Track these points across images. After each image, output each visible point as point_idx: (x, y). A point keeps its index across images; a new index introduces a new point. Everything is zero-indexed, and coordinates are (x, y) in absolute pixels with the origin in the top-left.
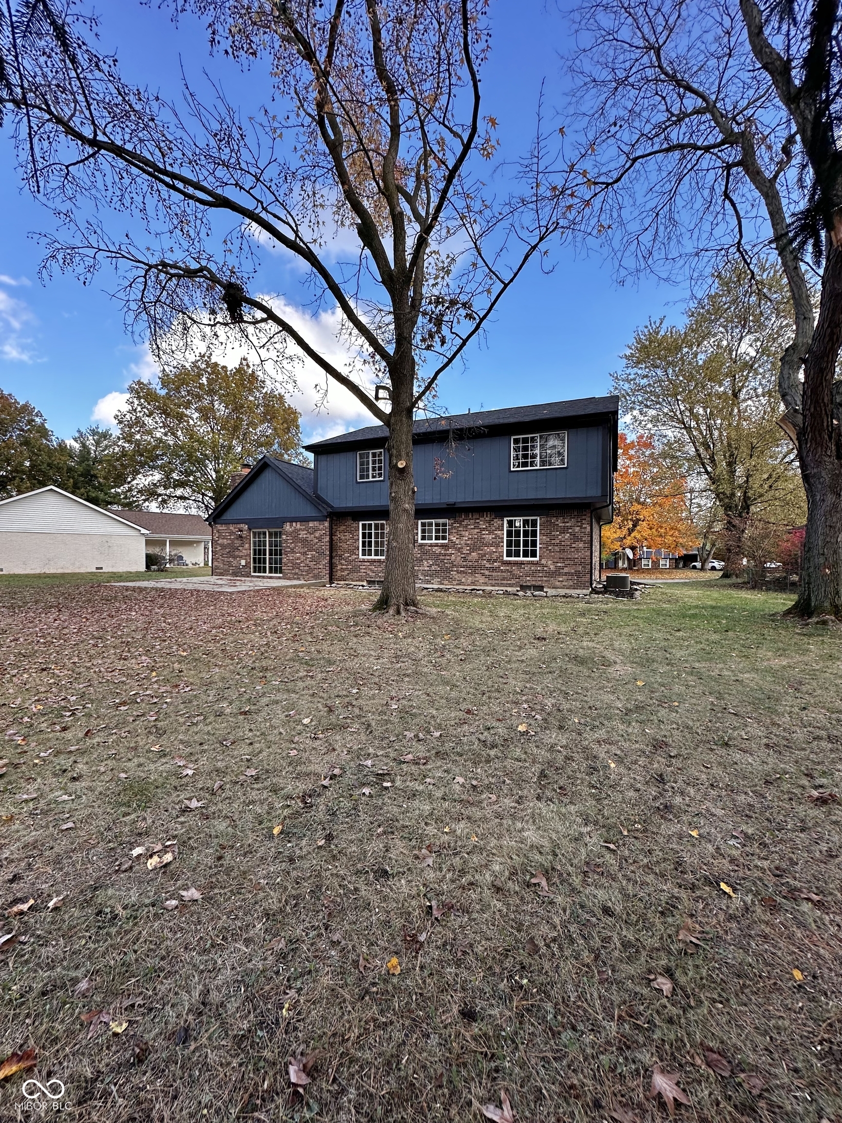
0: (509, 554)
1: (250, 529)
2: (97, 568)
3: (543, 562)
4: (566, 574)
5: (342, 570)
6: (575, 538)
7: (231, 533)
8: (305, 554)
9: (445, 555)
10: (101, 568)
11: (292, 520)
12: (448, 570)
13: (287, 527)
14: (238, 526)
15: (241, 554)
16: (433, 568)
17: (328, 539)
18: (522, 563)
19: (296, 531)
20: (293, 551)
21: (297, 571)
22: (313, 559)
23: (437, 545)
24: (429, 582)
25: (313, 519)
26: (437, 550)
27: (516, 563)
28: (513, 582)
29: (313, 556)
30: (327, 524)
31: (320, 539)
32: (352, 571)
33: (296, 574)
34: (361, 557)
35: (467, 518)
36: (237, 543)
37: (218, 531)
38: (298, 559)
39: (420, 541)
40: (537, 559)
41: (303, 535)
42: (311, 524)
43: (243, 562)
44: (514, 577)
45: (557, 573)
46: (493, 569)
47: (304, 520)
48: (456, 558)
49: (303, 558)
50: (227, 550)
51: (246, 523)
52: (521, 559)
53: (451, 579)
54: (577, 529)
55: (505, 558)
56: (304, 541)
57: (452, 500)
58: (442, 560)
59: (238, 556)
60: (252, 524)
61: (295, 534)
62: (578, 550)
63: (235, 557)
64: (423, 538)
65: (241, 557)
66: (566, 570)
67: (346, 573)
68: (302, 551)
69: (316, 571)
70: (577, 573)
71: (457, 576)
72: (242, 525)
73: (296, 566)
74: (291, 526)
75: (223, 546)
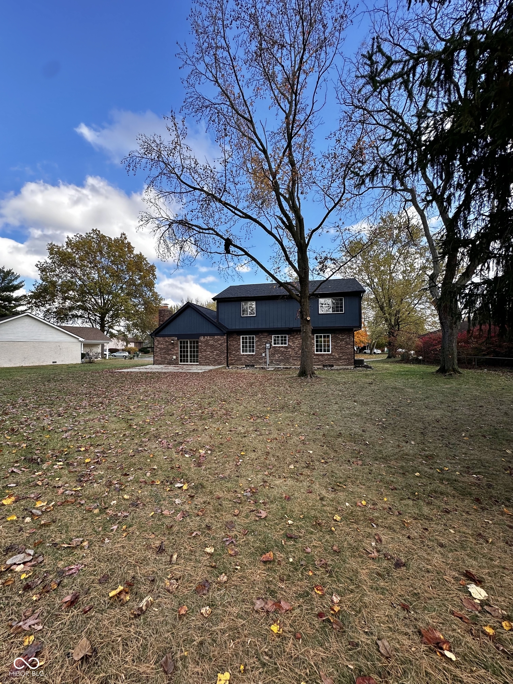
0: (317, 351)
1: (178, 339)
2: (53, 362)
3: (333, 354)
4: (343, 359)
5: (231, 360)
6: (347, 344)
7: (166, 342)
8: (213, 352)
9: (287, 352)
10: (56, 362)
11: (204, 335)
12: (288, 359)
13: (202, 338)
14: (171, 338)
15: (173, 353)
16: (281, 358)
17: (226, 344)
18: (324, 355)
19: (207, 340)
20: (205, 351)
21: (208, 361)
22: (217, 355)
23: (282, 347)
24: (278, 365)
25: (217, 335)
26: (283, 349)
27: (321, 355)
28: (319, 363)
29: (217, 353)
30: (225, 337)
31: (221, 345)
32: (237, 360)
33: (207, 362)
34: (241, 353)
35: (297, 334)
36: (170, 347)
37: (158, 341)
38: (209, 355)
39: (273, 345)
40: (330, 353)
41: (211, 342)
42: (216, 337)
43: (174, 357)
44: (320, 361)
45: (340, 359)
47: (212, 335)
48: (292, 353)
49: (211, 354)
50: (164, 351)
51: (176, 337)
52: (323, 353)
53: (290, 363)
54: (348, 339)
55: (316, 353)
56: (212, 346)
57: (291, 326)
58: (285, 354)
59: (171, 354)
60: (179, 337)
61: (207, 343)
62: (348, 348)
63: (169, 354)
64: (275, 344)
65: (173, 355)
66: (343, 357)
67: (234, 361)
68: (211, 350)
69: (219, 361)
70: (348, 359)
71: (293, 362)
72: (173, 338)
73: (206, 358)
74: (204, 338)
75: (161, 349)
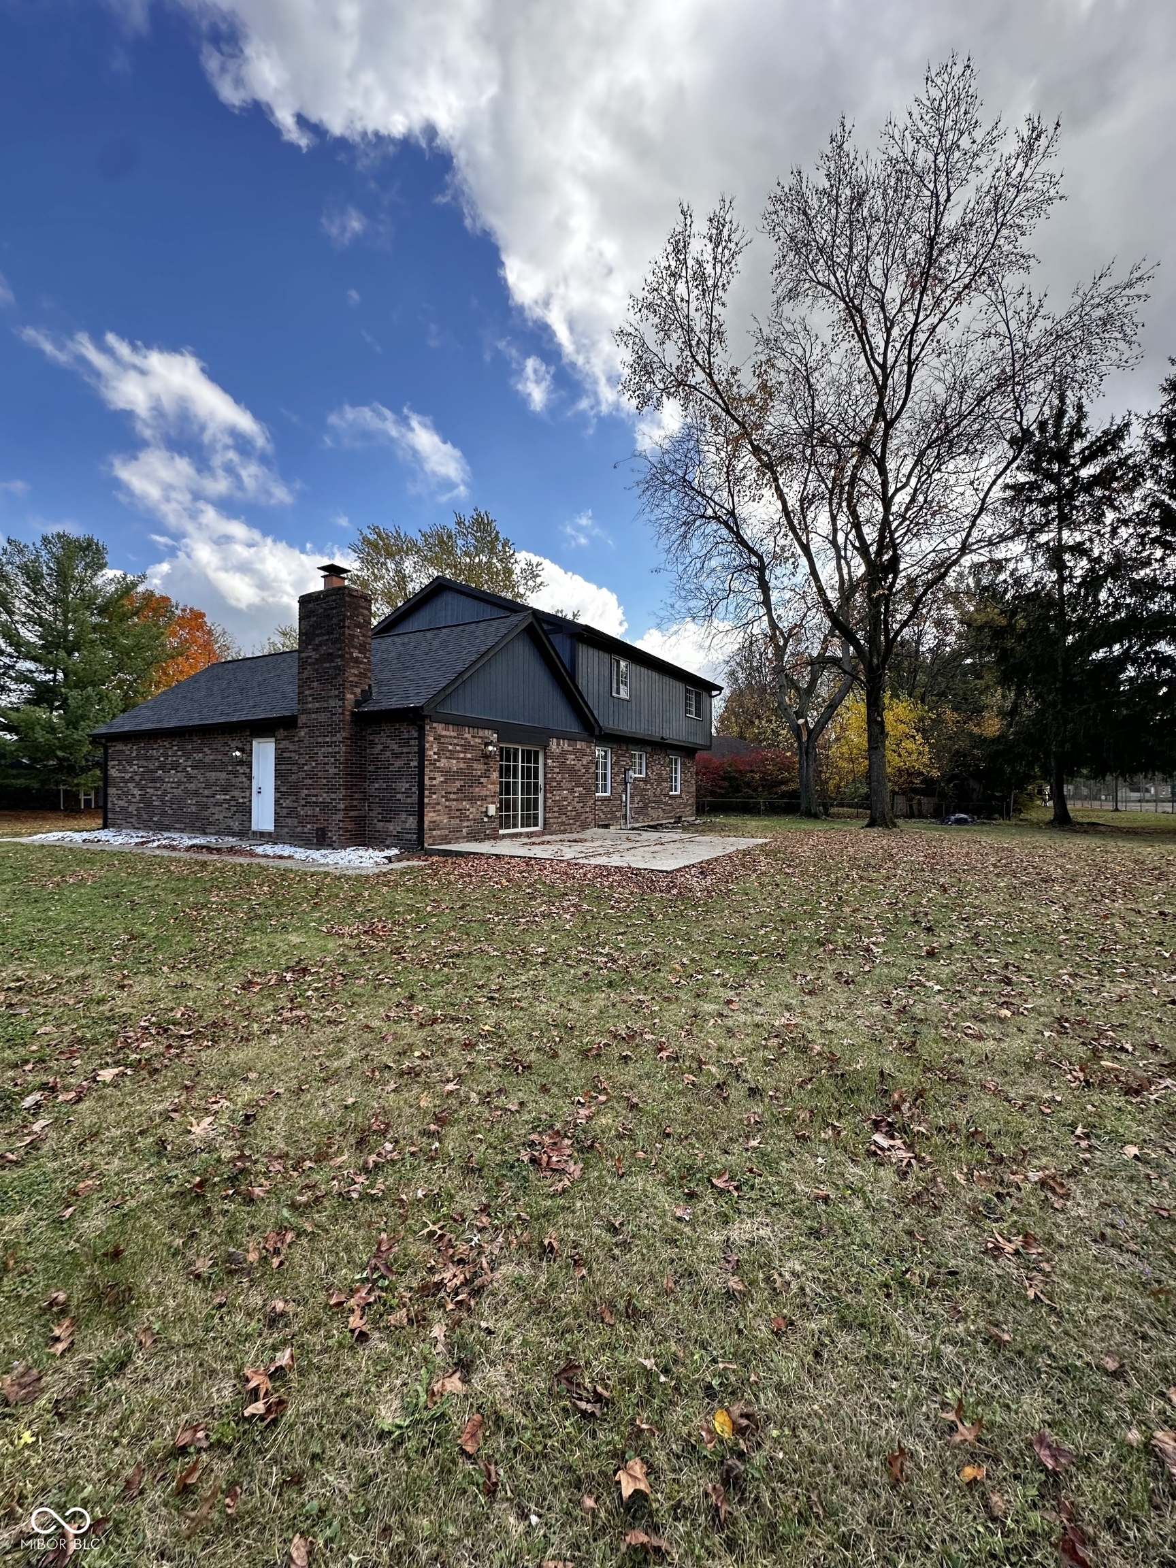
1: (499, 741)
3: (682, 795)
6: (692, 776)
7: (467, 747)
8: (572, 791)
11: (561, 736)
12: (646, 807)
13: (554, 745)
14: (481, 733)
15: (484, 792)
16: (640, 804)
18: (675, 797)
19: (563, 753)
20: (559, 786)
21: (564, 818)
22: (580, 798)
23: (641, 780)
24: (637, 821)
25: (580, 738)
26: (642, 785)
27: (673, 797)
28: (673, 814)
29: (580, 794)
30: (593, 747)
31: (587, 768)
33: (563, 823)
36: (479, 767)
37: (438, 738)
38: (565, 799)
40: (679, 793)
41: (571, 760)
42: (579, 745)
43: (491, 809)
44: (674, 809)
45: (687, 804)
46: (666, 804)
47: (572, 739)
48: (651, 793)
49: (570, 797)
50: (458, 784)
51: (497, 731)
52: (673, 793)
54: (692, 769)
56: (572, 770)
58: (644, 796)
59: (479, 798)
60: (502, 731)
61: (563, 761)
62: (692, 785)
63: (472, 799)
65: (484, 799)
66: (690, 802)
68: (569, 786)
70: (693, 804)
71: (651, 812)
72: (487, 733)
73: (561, 810)
74: (558, 744)
75: (449, 775)
